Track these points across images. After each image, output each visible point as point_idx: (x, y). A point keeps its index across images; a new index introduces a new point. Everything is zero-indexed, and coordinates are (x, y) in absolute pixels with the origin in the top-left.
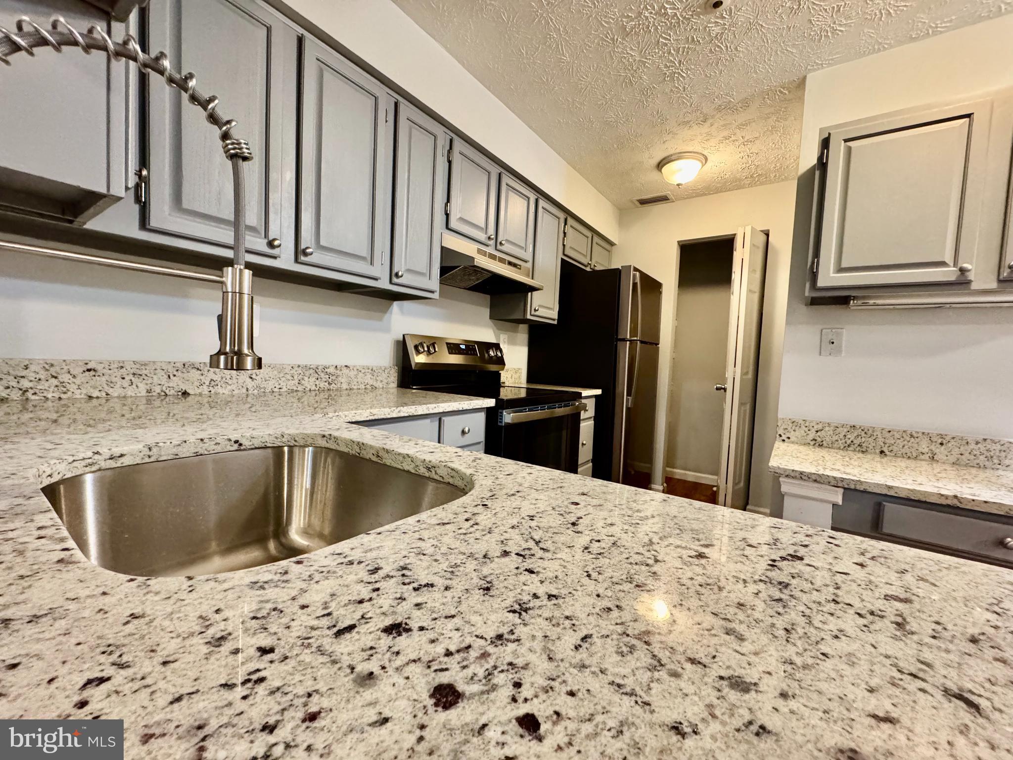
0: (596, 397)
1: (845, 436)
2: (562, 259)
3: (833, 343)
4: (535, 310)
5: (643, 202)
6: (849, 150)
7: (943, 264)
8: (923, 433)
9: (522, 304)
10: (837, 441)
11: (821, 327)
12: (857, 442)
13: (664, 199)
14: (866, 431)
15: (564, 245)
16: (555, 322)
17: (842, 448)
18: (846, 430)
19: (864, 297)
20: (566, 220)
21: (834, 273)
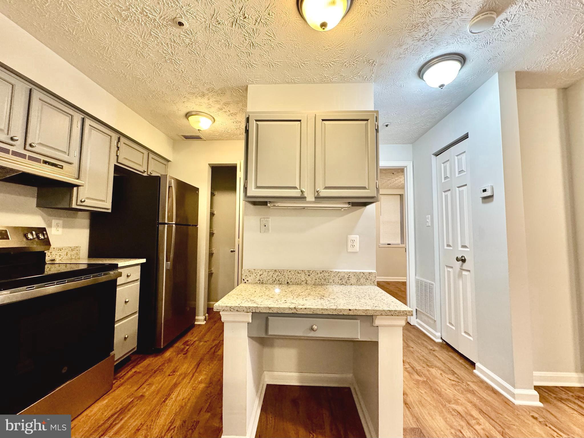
0: (142, 265)
1: (272, 276)
2: (115, 165)
3: (265, 226)
4: (81, 201)
5: (187, 137)
6: (257, 125)
7: (295, 188)
8: (302, 271)
9: (68, 197)
10: (269, 279)
11: (261, 217)
12: (277, 279)
13: (198, 138)
14: (281, 272)
15: (117, 156)
16: (110, 211)
17: (271, 283)
18: (272, 273)
19: (273, 202)
20: (119, 139)
21: (255, 189)
